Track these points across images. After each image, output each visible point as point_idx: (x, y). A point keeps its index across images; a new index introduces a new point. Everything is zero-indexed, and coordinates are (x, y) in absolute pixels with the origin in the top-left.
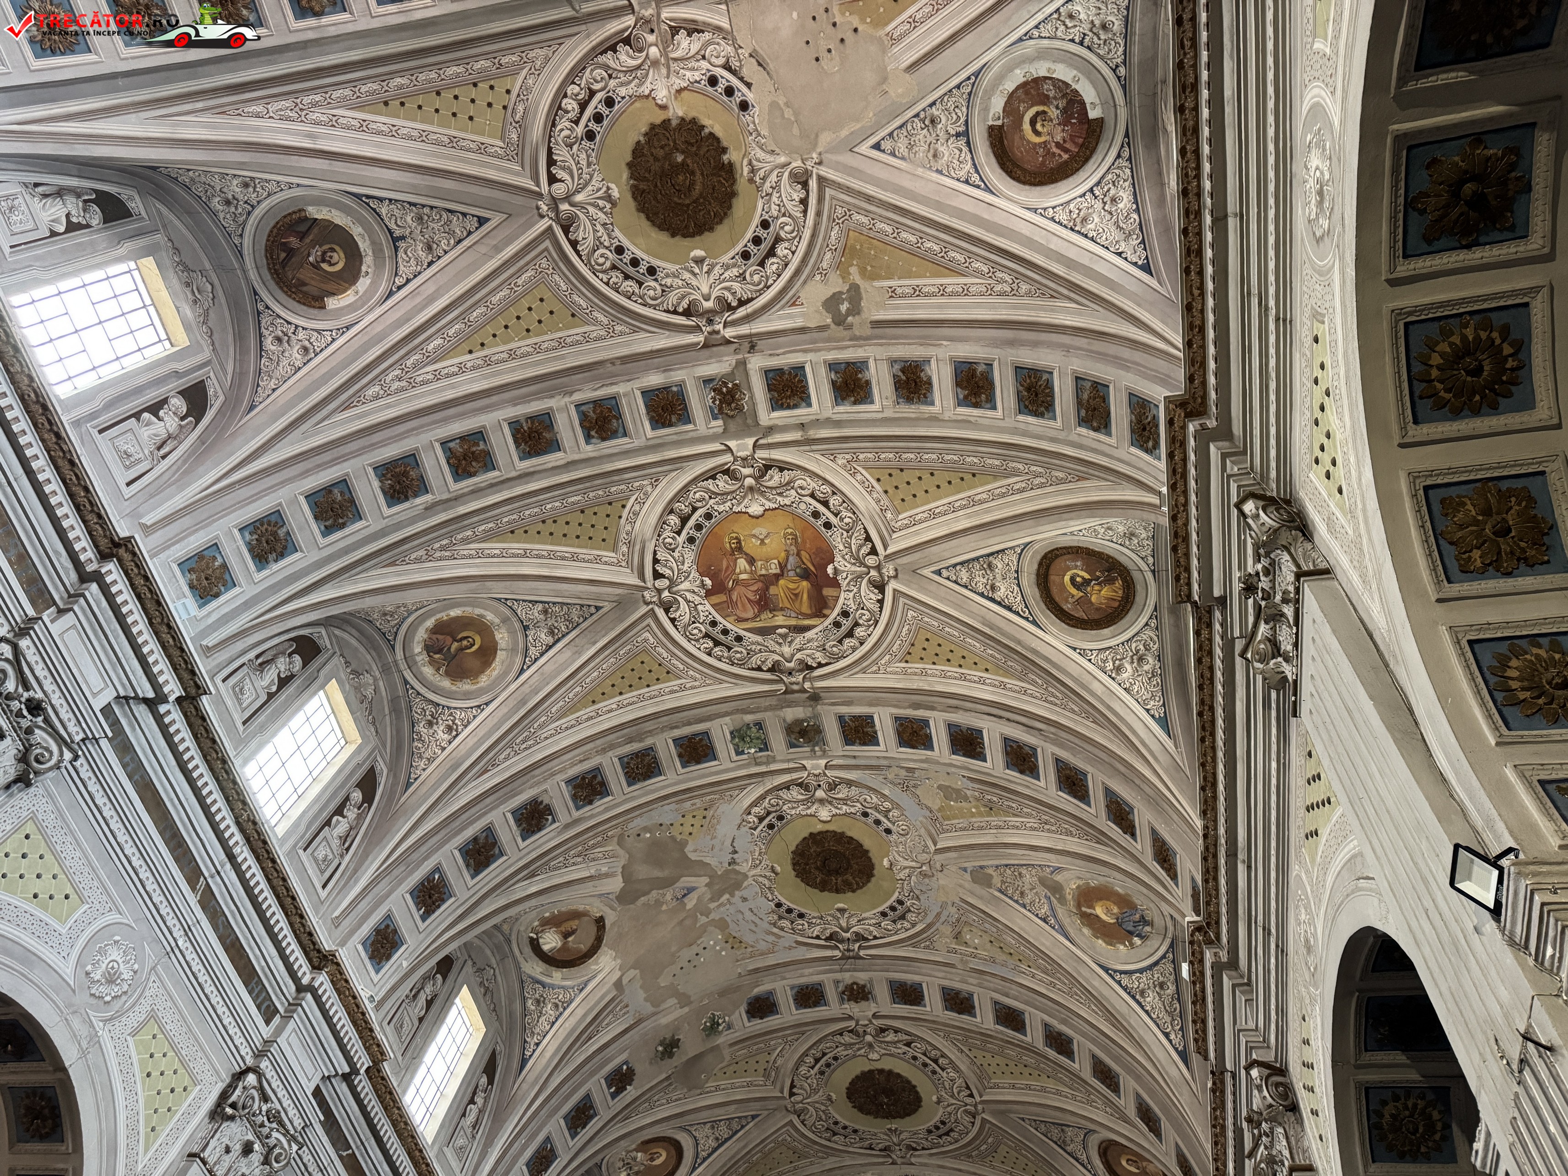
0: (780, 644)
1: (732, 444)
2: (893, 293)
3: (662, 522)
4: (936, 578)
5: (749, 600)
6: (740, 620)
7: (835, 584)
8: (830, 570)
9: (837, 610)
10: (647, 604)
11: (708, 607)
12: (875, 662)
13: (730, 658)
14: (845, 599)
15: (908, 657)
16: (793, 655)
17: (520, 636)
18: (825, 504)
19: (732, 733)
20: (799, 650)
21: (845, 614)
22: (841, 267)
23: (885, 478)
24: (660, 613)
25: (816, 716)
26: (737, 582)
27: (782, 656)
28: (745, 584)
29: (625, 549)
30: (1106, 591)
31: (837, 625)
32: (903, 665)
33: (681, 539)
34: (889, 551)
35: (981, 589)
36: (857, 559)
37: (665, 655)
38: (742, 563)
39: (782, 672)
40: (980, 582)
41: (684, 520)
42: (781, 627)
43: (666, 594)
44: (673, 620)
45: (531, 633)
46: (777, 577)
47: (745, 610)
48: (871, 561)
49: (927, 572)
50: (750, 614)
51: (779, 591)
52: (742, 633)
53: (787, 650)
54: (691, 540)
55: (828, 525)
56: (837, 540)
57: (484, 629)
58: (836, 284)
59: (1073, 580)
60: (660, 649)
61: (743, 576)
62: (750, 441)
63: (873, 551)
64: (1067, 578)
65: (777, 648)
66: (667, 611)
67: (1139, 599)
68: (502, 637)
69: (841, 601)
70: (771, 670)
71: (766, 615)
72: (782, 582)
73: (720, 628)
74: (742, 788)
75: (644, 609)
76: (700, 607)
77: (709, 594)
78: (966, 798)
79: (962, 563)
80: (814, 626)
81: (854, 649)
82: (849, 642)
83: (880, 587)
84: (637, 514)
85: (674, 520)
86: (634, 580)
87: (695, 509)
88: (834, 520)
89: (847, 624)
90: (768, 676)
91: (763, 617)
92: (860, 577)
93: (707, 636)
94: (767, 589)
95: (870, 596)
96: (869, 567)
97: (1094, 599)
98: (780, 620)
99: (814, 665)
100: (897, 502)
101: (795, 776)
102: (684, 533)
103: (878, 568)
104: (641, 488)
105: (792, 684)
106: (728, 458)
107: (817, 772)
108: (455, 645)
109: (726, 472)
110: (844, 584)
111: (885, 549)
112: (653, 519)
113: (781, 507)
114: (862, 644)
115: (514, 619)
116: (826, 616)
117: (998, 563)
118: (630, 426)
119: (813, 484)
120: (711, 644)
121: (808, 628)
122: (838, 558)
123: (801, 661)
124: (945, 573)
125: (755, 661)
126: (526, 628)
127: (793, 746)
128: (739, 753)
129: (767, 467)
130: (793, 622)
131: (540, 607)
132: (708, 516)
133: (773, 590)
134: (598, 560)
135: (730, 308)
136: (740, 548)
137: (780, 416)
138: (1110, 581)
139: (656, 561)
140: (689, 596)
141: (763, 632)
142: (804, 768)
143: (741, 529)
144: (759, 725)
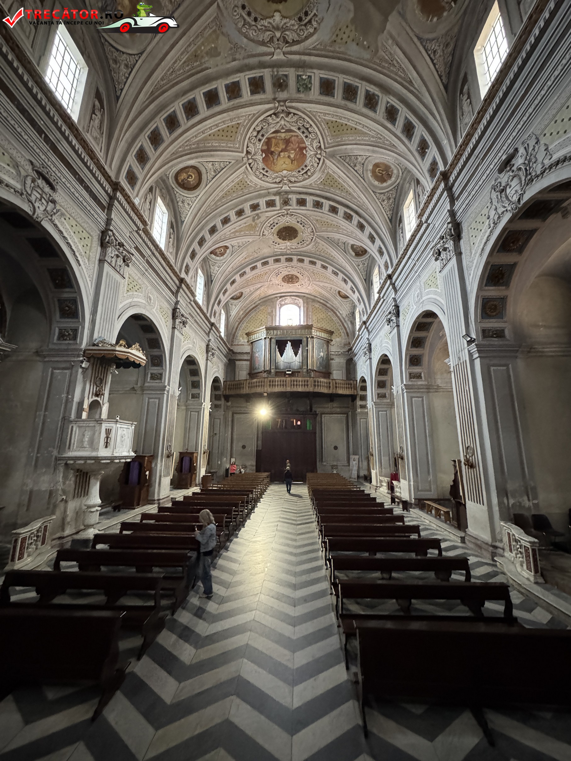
0: (285, 125)
1: (288, 188)
2: (245, 223)
3: (313, 174)
4: (230, 161)
5: (292, 143)
6: (297, 136)
7: (263, 151)
8: (264, 155)
9: (262, 141)
10: (325, 152)
11: (307, 143)
12: (250, 120)
13: (304, 122)
14: (259, 146)
15: (237, 126)
16: (280, 120)
17: (365, 164)
18: (264, 175)
19: (310, 89)
20: (278, 122)
21: (260, 140)
22: (256, 224)
23: (247, 186)
24: (323, 147)
25: (274, 93)
26: (295, 150)
27: (285, 120)
28: (293, 149)
29: (326, 171)
30: (183, 178)
31: (263, 136)
32: (239, 122)
33: (309, 168)
34: (245, 166)
35: (216, 163)
36: (255, 161)
37: (326, 131)
38: (292, 156)
39: (286, 112)
40: (217, 165)
41: (306, 172)
42: (283, 132)
43: (319, 152)
44: (320, 142)
45: (363, 162)
46: (281, 152)
47: (295, 141)
48: (251, 161)
49: (233, 162)
50: (293, 138)
51: (282, 146)
52: (297, 131)
53: (283, 122)
54: (306, 166)
55: (264, 169)
56: (261, 165)
57: (373, 172)
58: (258, 221)
59: (192, 177)
60: (327, 134)
61: (293, 152)
62: (283, 188)
63: (250, 164)
64: (193, 176)
65: (286, 123)
66: (320, 146)
67: (173, 179)
68: (371, 167)
69: (261, 145)
70: (290, 113)
71: (287, 137)
72: (280, 150)
73: (305, 135)
74: (314, 48)
75: (327, 150)
76: (309, 144)
77: (305, 148)
78: (207, 53)
79: (223, 169)
80: (271, 133)
81: (257, 125)
82: (259, 128)
83: (248, 152)
84: (319, 179)
85: (309, 174)
86: (326, 161)
87: (303, 174)
88: (262, 171)
89: (260, 136)
90: (292, 110)
91: (289, 137)
92: (254, 155)
93: (310, 133)
94: (286, 147)
95: (252, 149)
96: (251, 158)
97: (185, 174)
98: (283, 135)
99: (273, 115)
100: (243, 181)
101: (289, 49)
102: (307, 169)
103: (248, 159)
104: (315, 184)
105: (282, 106)
106: (290, 185)
107: (278, 50)
108: (384, 173)
109: (291, 182)
110: (260, 151)
111: (246, 167)
112: (315, 176)
113: (277, 172)
114: (254, 129)
115: (364, 169)
116: (267, 138)
117: (213, 173)
118: (312, 201)
119: (267, 179)
120: (310, 129)
121: (274, 132)
122: (261, 160)
123: (277, 117)
124: (228, 163)
125: (295, 118)
126: (363, 164)
127: (286, 76)
128: (310, 77)
129: (280, 182)
130: (279, 134)
131: (356, 168)
132: (299, 172)
133: (284, 147)
134: (334, 172)
135: (282, 215)
136: (292, 161)
137: (273, 198)
138: (182, 181)
139: (318, 164)
140: (312, 149)
141: (290, 131)
142: (284, 54)
143: (290, 166)
144: (298, 91)
